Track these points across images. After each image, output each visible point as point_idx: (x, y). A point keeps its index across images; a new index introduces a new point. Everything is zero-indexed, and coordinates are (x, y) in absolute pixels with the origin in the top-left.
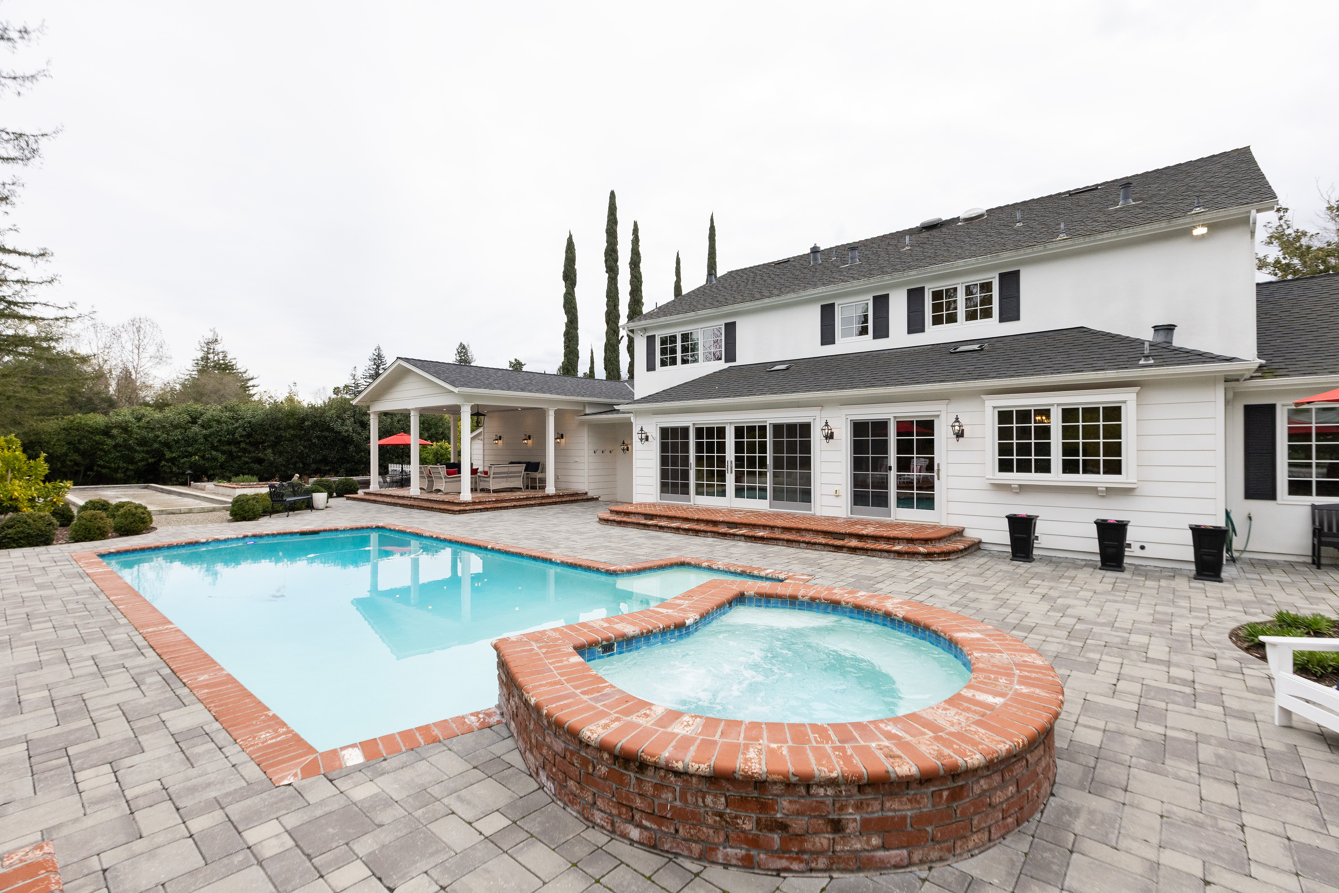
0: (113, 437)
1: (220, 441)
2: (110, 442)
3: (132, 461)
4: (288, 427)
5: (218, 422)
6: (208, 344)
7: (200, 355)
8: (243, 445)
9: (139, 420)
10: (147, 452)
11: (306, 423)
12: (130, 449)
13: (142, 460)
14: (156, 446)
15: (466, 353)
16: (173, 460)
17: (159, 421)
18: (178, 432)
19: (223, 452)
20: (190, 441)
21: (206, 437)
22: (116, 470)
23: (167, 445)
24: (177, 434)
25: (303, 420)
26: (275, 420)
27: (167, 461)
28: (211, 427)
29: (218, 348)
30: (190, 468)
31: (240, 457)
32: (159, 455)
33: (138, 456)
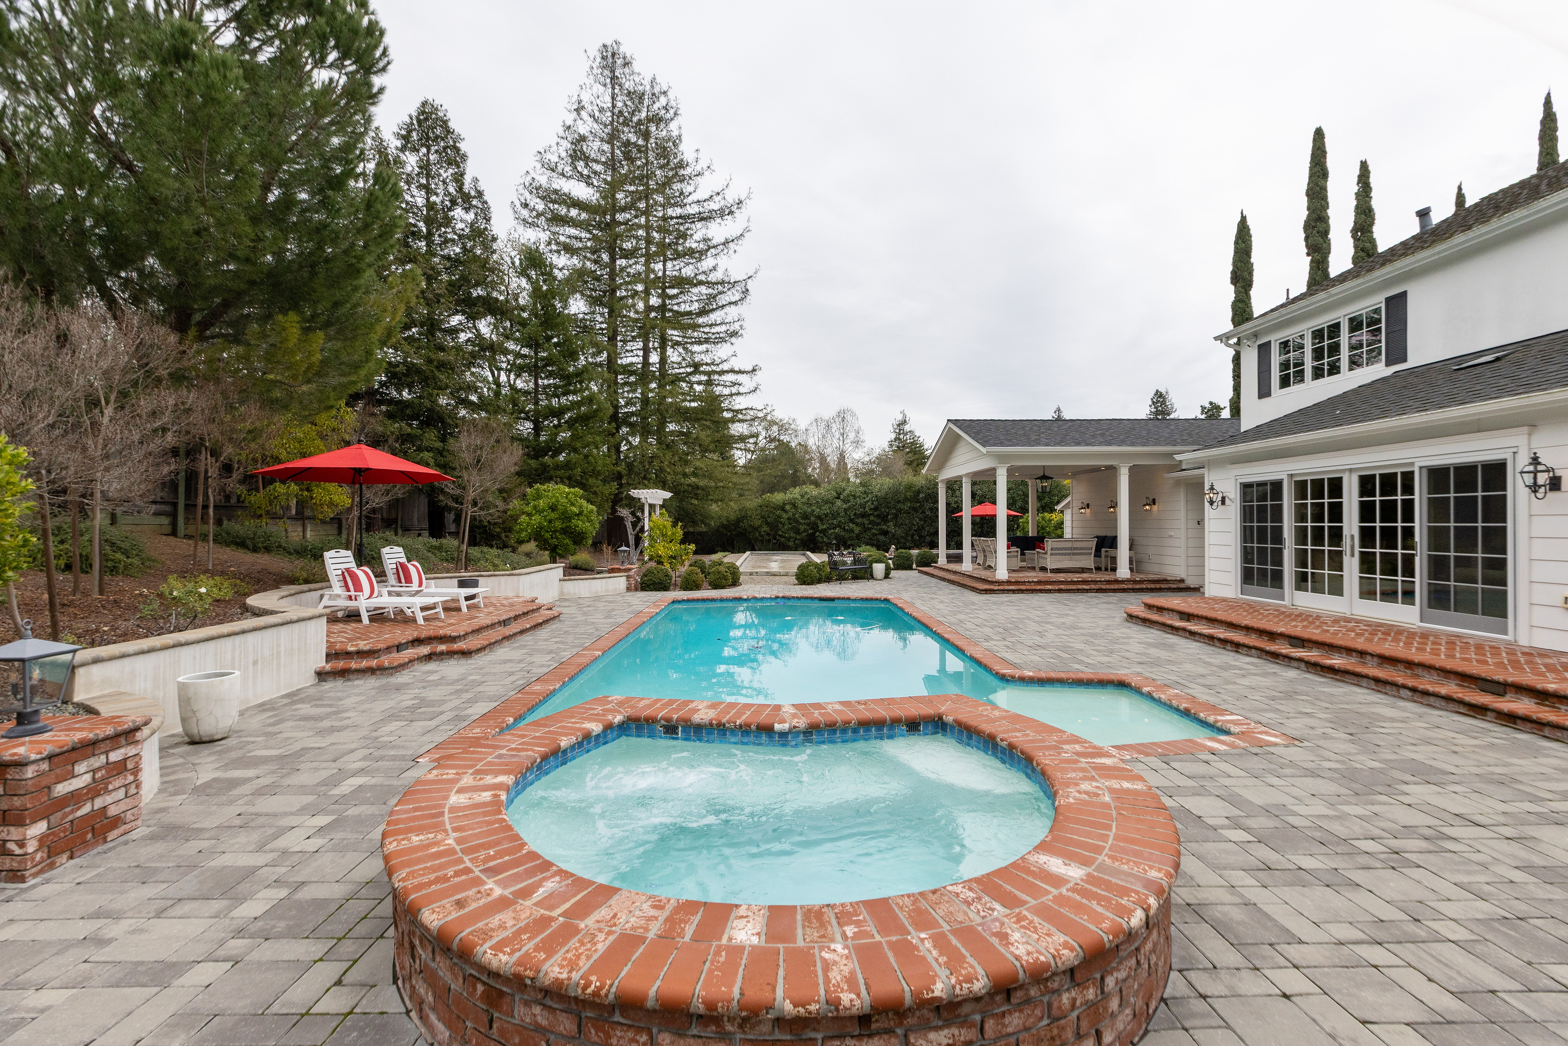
0: (786, 512)
1: (855, 514)
2: (785, 516)
3: (798, 532)
4: (906, 499)
5: (854, 497)
6: (899, 425)
7: (893, 436)
8: (872, 518)
9: (802, 496)
10: (808, 525)
11: (921, 496)
12: (797, 522)
13: (805, 531)
14: (813, 519)
15: (1164, 403)
16: (824, 532)
17: (815, 498)
18: (827, 506)
19: (857, 524)
20: (835, 515)
21: (846, 510)
22: (789, 539)
23: (819, 517)
24: (826, 509)
25: (919, 492)
26: (897, 492)
27: (821, 532)
28: (849, 501)
29: (907, 428)
30: (836, 538)
31: (869, 529)
32: (814, 526)
33: (802, 528)
